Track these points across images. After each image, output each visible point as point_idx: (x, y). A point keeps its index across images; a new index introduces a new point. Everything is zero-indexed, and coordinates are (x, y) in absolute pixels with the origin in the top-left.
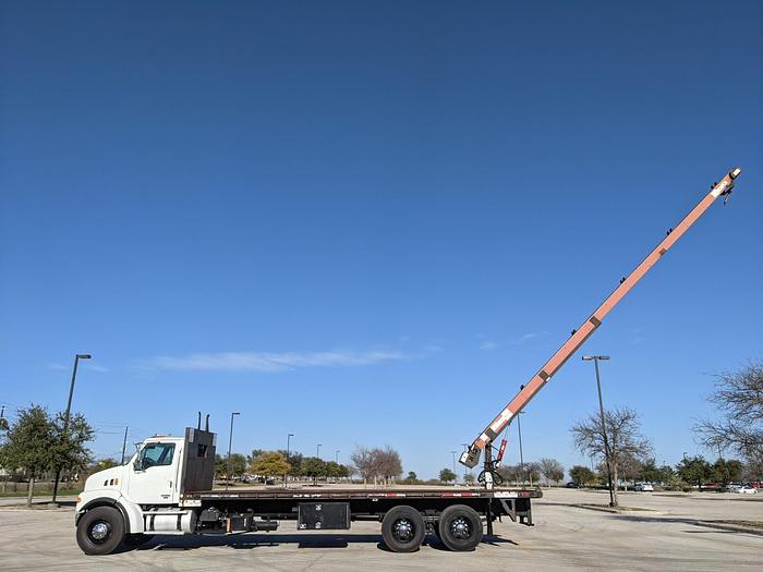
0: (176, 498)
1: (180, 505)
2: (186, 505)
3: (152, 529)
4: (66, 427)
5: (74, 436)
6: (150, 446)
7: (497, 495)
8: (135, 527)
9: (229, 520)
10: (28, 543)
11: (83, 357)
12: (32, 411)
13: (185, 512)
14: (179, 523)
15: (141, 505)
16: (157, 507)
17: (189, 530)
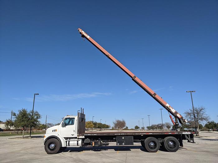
0: (76, 135)
1: (78, 138)
2: (79, 138)
3: (69, 145)
4: (33, 115)
5: (35, 117)
6: (66, 119)
7: (183, 133)
8: (64, 145)
9: (93, 142)
10: (27, 150)
11: (36, 94)
12: (23, 110)
13: (79, 140)
14: (78, 144)
15: (65, 138)
16: (70, 138)
17: (81, 146)
